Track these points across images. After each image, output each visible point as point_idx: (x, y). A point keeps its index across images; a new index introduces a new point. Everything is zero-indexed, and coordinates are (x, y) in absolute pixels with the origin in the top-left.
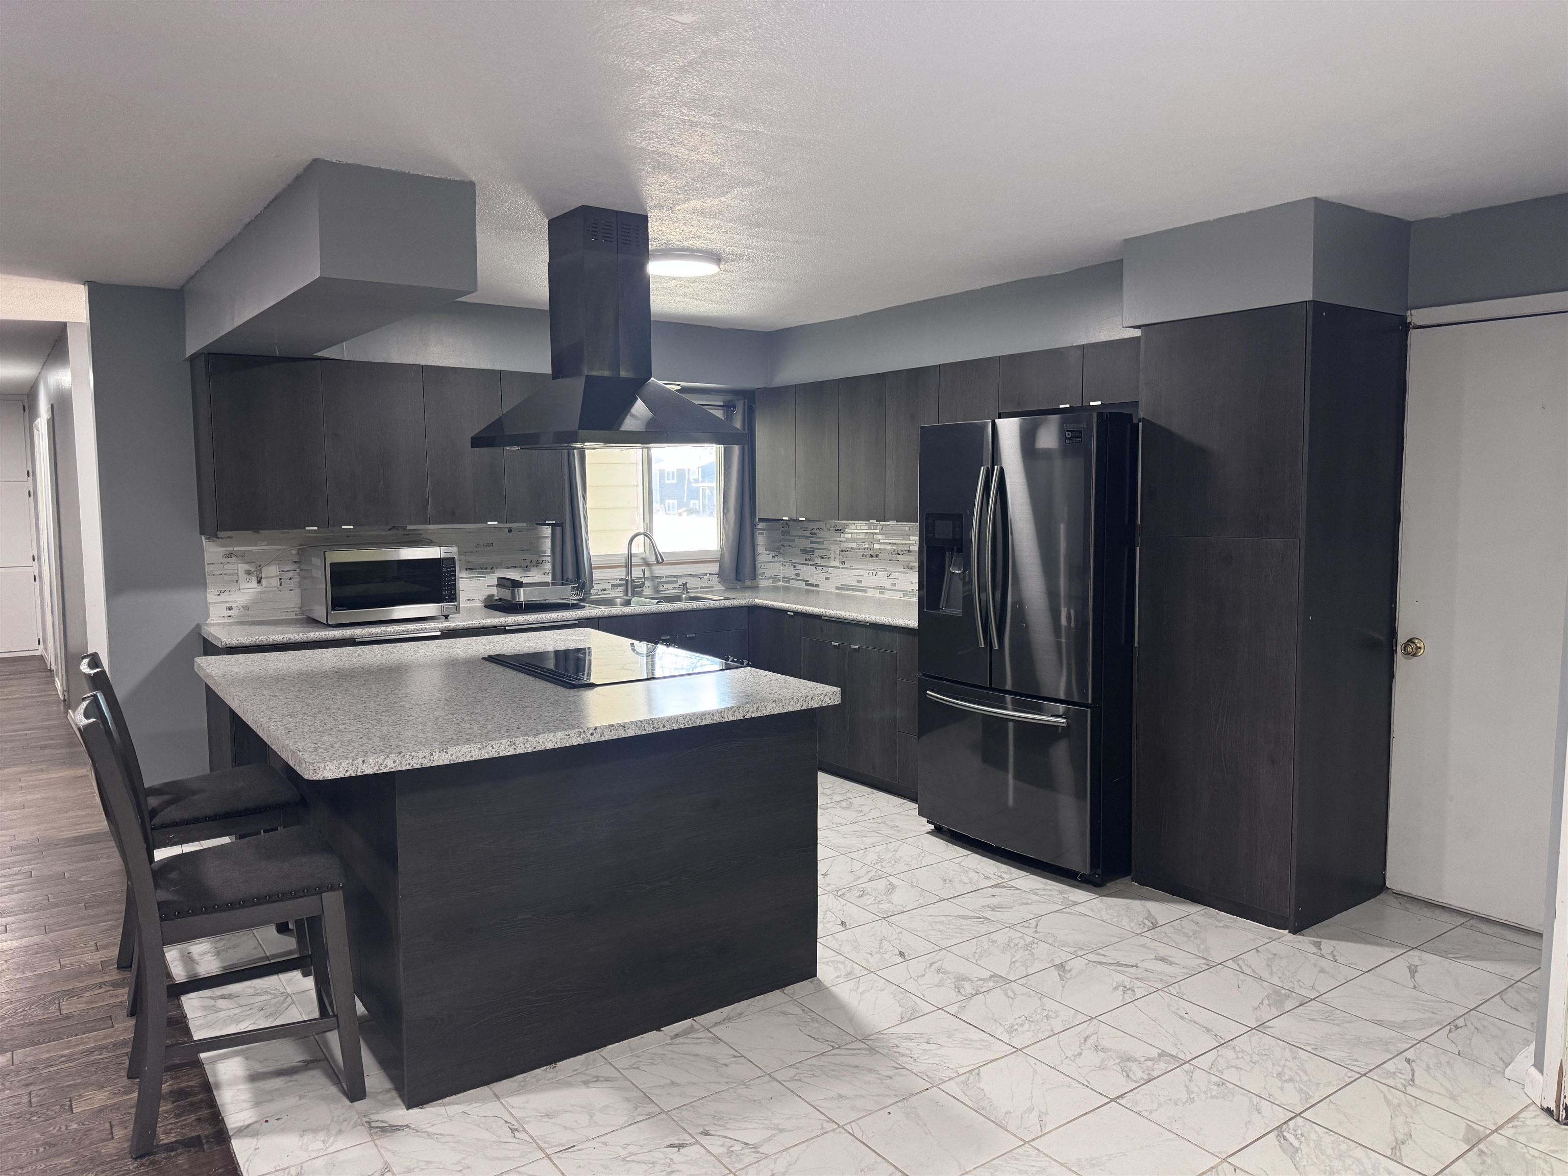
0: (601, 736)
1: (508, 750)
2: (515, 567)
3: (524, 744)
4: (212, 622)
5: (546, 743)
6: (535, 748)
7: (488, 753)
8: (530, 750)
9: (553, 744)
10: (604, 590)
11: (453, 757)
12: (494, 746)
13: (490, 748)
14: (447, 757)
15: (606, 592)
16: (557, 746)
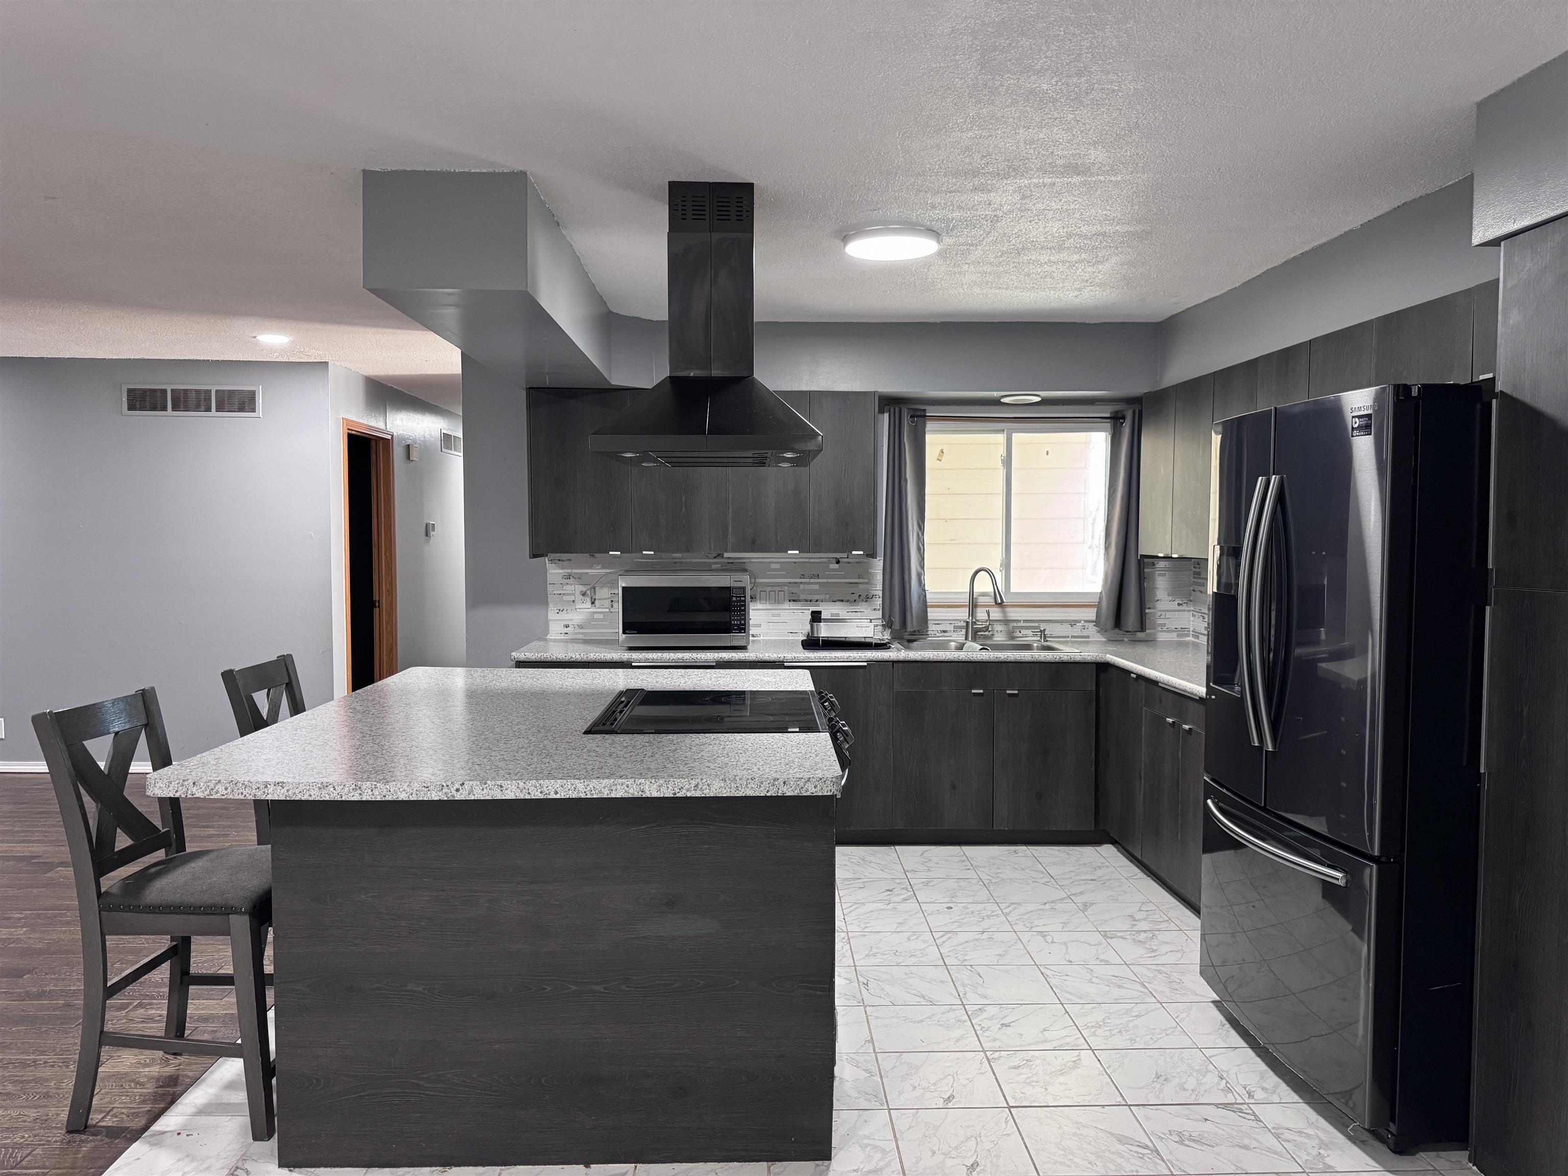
0: (469, 794)
1: (352, 794)
2: (842, 601)
3: (372, 790)
4: (551, 638)
5: (399, 793)
6: (385, 796)
7: (329, 795)
8: (379, 798)
9: (407, 795)
10: (944, 632)
11: (290, 793)
12: (336, 787)
13: (332, 789)
14: (282, 791)
15: (946, 634)
16: (412, 799)
